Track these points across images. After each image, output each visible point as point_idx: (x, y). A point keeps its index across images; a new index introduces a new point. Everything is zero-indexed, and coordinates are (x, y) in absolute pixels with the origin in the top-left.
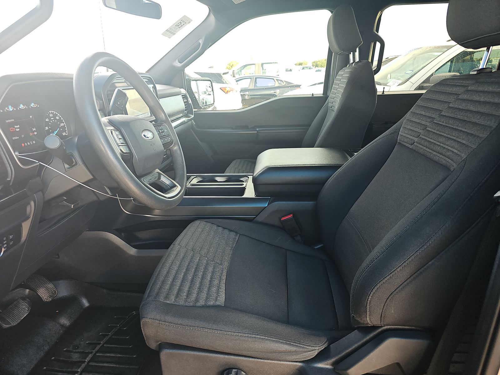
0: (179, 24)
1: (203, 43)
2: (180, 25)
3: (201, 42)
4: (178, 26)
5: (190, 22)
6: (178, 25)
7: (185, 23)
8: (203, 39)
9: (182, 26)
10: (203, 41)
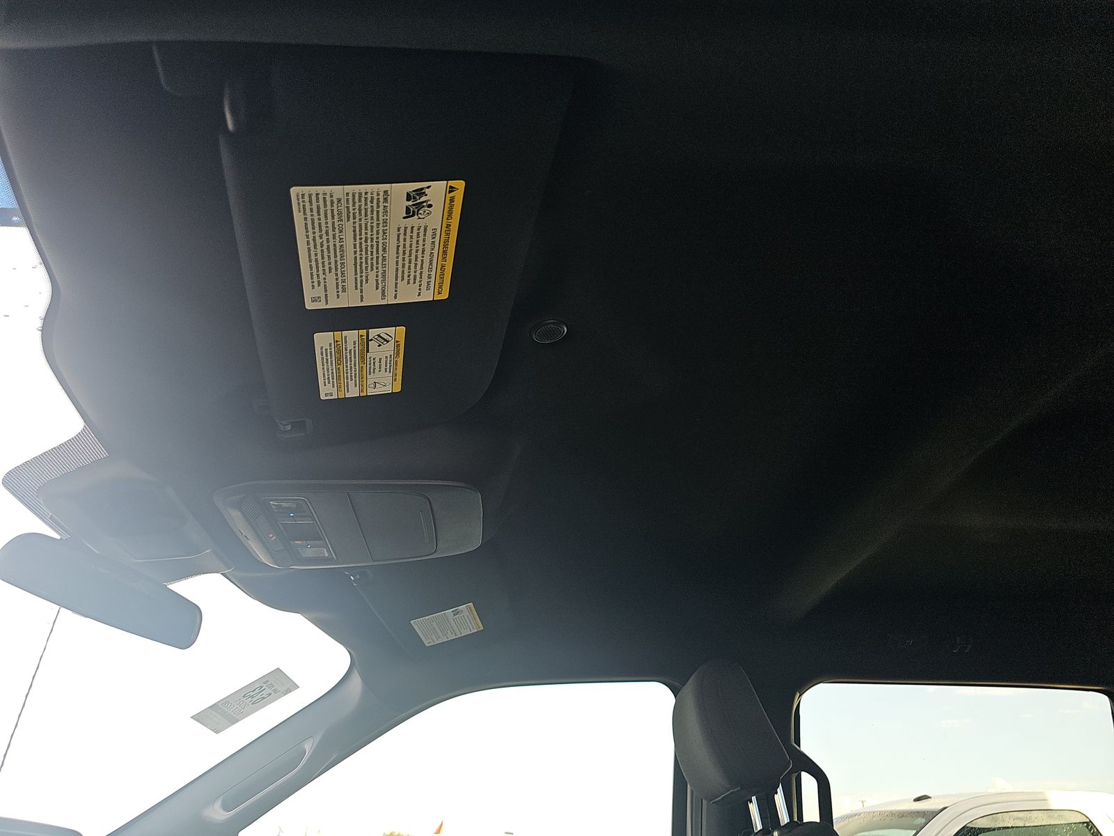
0: (257, 691)
1: (314, 750)
2: (259, 697)
3: (308, 747)
4: (252, 697)
5: (288, 691)
6: (252, 694)
7: (275, 691)
8: (318, 739)
9: (264, 698)
10: (314, 747)
